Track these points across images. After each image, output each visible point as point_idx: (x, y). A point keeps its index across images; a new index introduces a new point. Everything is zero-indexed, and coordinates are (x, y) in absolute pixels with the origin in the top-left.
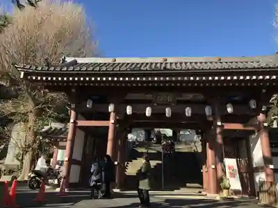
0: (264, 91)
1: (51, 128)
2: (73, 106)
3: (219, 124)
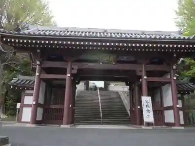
0: (175, 55)
1: (19, 80)
2: (38, 63)
3: (145, 77)
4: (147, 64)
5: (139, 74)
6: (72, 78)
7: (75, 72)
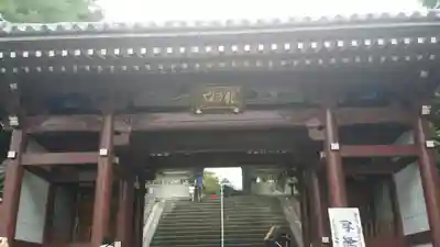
0: (423, 74)
2: (14, 121)
3: (335, 146)
4: (340, 106)
5: (315, 135)
6: (117, 160)
7: (124, 140)
